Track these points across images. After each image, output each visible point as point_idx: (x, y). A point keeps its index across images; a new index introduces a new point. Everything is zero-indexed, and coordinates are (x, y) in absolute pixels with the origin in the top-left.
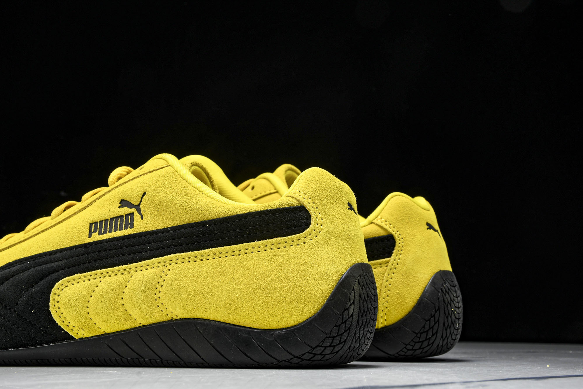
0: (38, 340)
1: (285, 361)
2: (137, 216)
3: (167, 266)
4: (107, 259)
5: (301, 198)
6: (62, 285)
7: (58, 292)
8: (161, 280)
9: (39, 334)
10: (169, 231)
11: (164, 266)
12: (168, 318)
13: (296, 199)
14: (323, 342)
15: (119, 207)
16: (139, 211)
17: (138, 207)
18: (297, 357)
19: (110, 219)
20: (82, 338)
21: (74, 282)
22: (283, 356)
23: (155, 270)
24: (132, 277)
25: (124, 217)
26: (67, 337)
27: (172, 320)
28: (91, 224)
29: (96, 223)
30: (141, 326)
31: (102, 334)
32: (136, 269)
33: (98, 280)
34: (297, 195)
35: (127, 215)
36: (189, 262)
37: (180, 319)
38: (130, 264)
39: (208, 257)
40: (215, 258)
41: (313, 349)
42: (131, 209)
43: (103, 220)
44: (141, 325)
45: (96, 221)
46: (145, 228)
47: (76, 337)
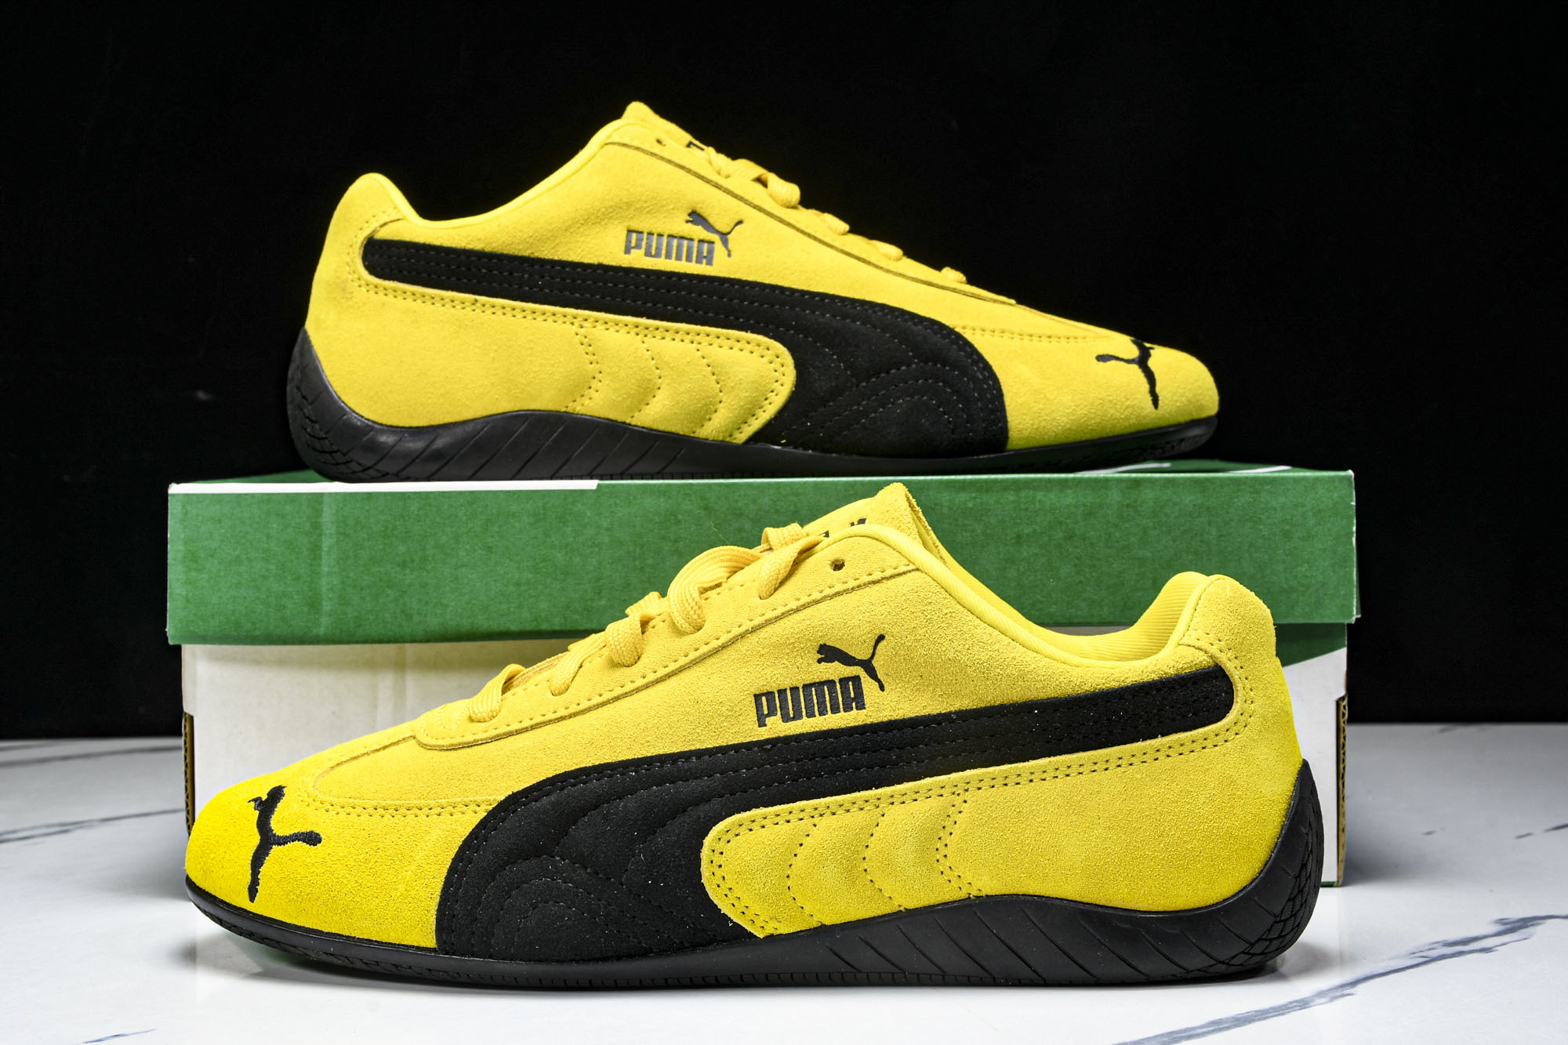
0: (675, 942)
1: (1199, 970)
2: (868, 684)
3: (959, 794)
4: (822, 776)
5: (1214, 650)
6: (728, 831)
7: (719, 847)
8: (948, 823)
9: (681, 930)
10: (953, 721)
11: (954, 793)
12: (963, 895)
13: (1206, 652)
14: (1269, 930)
15: (819, 661)
16: (872, 673)
17: (868, 666)
18: (1222, 963)
19: (803, 688)
20: (772, 935)
21: (753, 826)
22: (1197, 962)
23: (934, 802)
24: (883, 815)
25: (838, 684)
26: (740, 935)
27: (969, 898)
28: (757, 697)
29: (769, 695)
30: (901, 911)
31: (815, 926)
32: (891, 800)
33: (808, 822)
34: (1204, 644)
35: (844, 681)
36: (1006, 785)
37: (987, 896)
38: (877, 788)
39: (1044, 776)
40: (1057, 777)
41: (1252, 945)
42: (852, 668)
43: (786, 690)
44: (902, 909)
45: (770, 690)
46: (894, 711)
47: (761, 936)
